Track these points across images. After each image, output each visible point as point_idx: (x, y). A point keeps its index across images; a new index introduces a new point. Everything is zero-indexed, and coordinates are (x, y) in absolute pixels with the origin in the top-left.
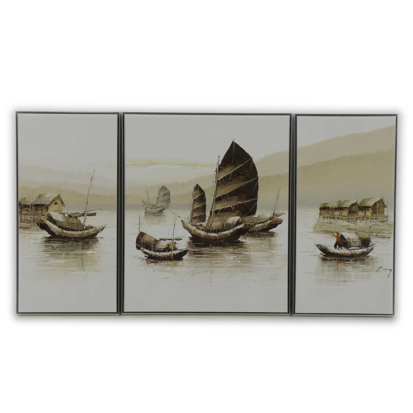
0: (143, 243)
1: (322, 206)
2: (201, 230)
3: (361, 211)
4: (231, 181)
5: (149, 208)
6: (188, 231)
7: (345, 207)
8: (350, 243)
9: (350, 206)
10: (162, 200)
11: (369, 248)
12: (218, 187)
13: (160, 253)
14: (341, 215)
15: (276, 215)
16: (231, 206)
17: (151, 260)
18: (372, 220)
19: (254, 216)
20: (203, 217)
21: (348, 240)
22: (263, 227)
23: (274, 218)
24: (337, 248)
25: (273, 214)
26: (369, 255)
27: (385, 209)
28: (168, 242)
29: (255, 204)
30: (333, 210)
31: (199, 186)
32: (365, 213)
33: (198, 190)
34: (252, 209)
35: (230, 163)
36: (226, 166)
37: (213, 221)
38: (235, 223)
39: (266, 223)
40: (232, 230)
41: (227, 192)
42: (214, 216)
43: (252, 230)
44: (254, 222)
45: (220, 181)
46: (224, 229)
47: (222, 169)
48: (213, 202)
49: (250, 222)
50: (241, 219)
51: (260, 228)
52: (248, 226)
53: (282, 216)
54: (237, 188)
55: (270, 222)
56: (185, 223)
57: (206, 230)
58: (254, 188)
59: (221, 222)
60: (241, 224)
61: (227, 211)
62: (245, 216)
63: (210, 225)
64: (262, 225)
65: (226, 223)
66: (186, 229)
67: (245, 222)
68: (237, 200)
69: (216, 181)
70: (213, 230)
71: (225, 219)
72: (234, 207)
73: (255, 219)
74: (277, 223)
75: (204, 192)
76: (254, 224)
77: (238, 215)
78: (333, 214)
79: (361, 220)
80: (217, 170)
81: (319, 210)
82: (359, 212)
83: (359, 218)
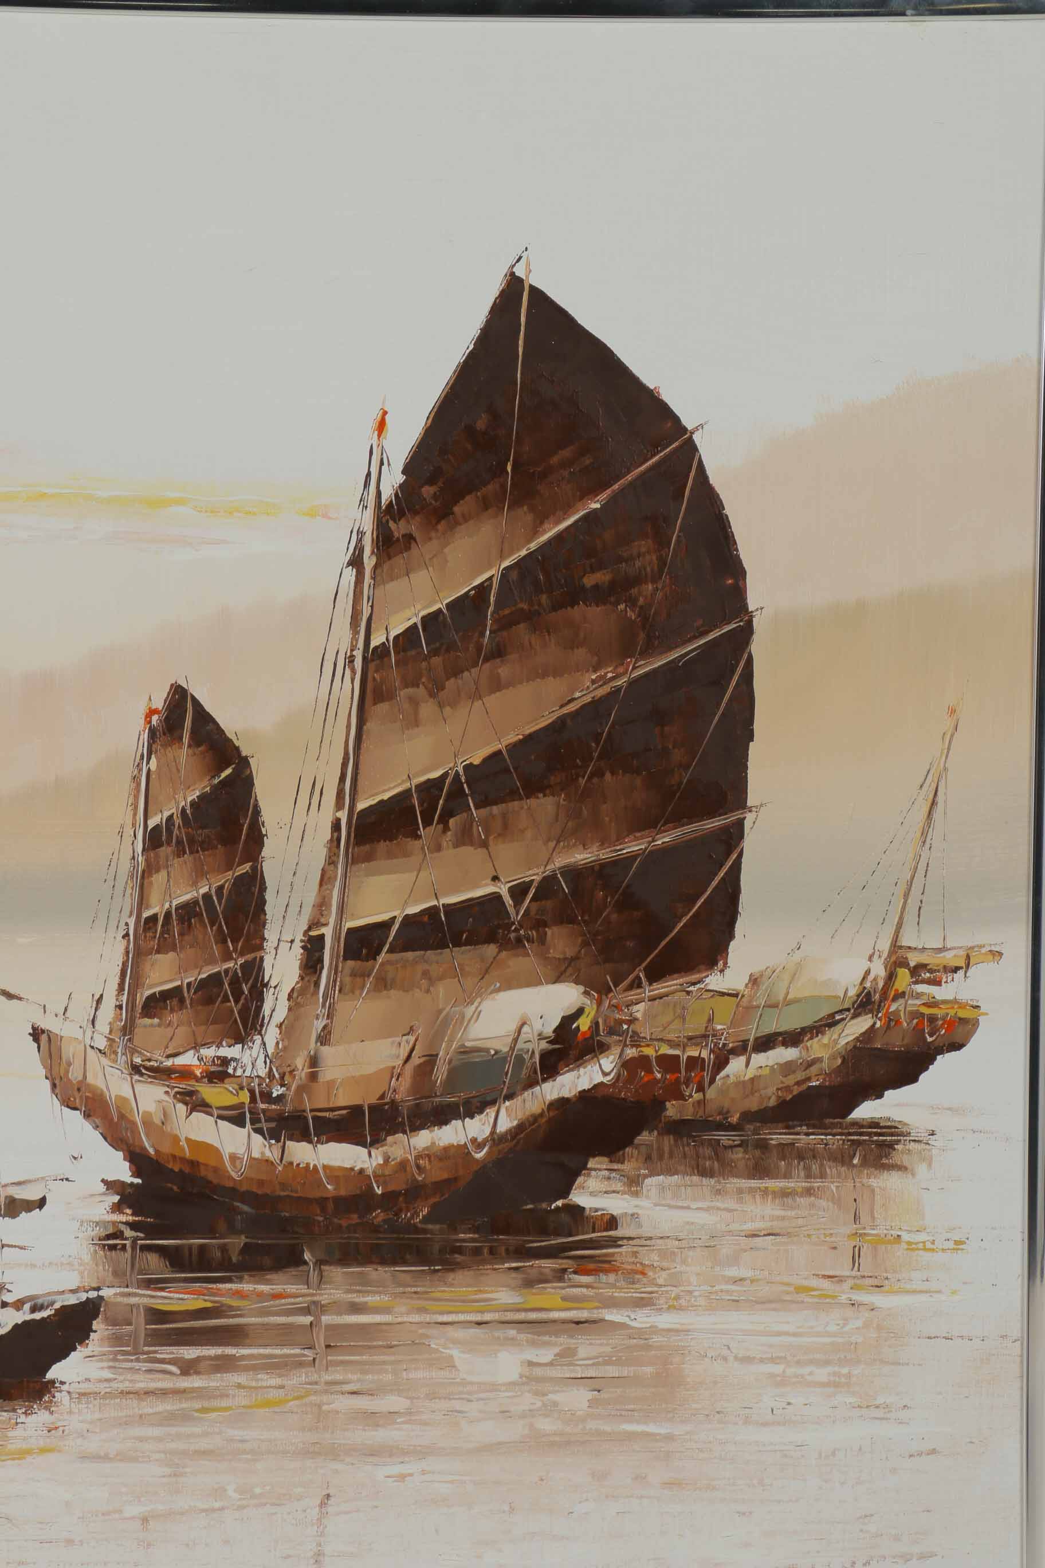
2: (222, 1117)
4: (498, 653)
6: (96, 1127)
12: (383, 708)
15: (916, 971)
16: (503, 890)
19: (715, 981)
20: (237, 994)
22: (800, 1075)
25: (890, 955)
29: (729, 864)
31: (195, 702)
33: (186, 740)
34: (691, 914)
35: (485, 484)
36: (453, 513)
37: (330, 1033)
38: (534, 1045)
39: (825, 1044)
40: (509, 1115)
41: (465, 761)
42: (338, 983)
43: (691, 1109)
44: (714, 1030)
45: (389, 651)
46: (433, 1103)
47: (409, 538)
48: (330, 857)
49: (680, 1032)
50: (593, 1009)
51: (765, 1088)
52: (659, 1072)
53: (967, 975)
54: (549, 716)
55: (857, 1035)
56: (71, 1050)
57: (264, 1111)
58: (717, 718)
59: (405, 1038)
60: (594, 1051)
61: (465, 936)
62: (631, 977)
63: (303, 1069)
64: (786, 1062)
65: (455, 1043)
66: (75, 1109)
67: (628, 1039)
68: (549, 840)
69: (352, 650)
70: (332, 1110)
71: (441, 1007)
72: (531, 896)
73: (725, 1010)
74: (925, 1039)
75: (246, 757)
76: (710, 1054)
77: (570, 970)
80: (362, 550)
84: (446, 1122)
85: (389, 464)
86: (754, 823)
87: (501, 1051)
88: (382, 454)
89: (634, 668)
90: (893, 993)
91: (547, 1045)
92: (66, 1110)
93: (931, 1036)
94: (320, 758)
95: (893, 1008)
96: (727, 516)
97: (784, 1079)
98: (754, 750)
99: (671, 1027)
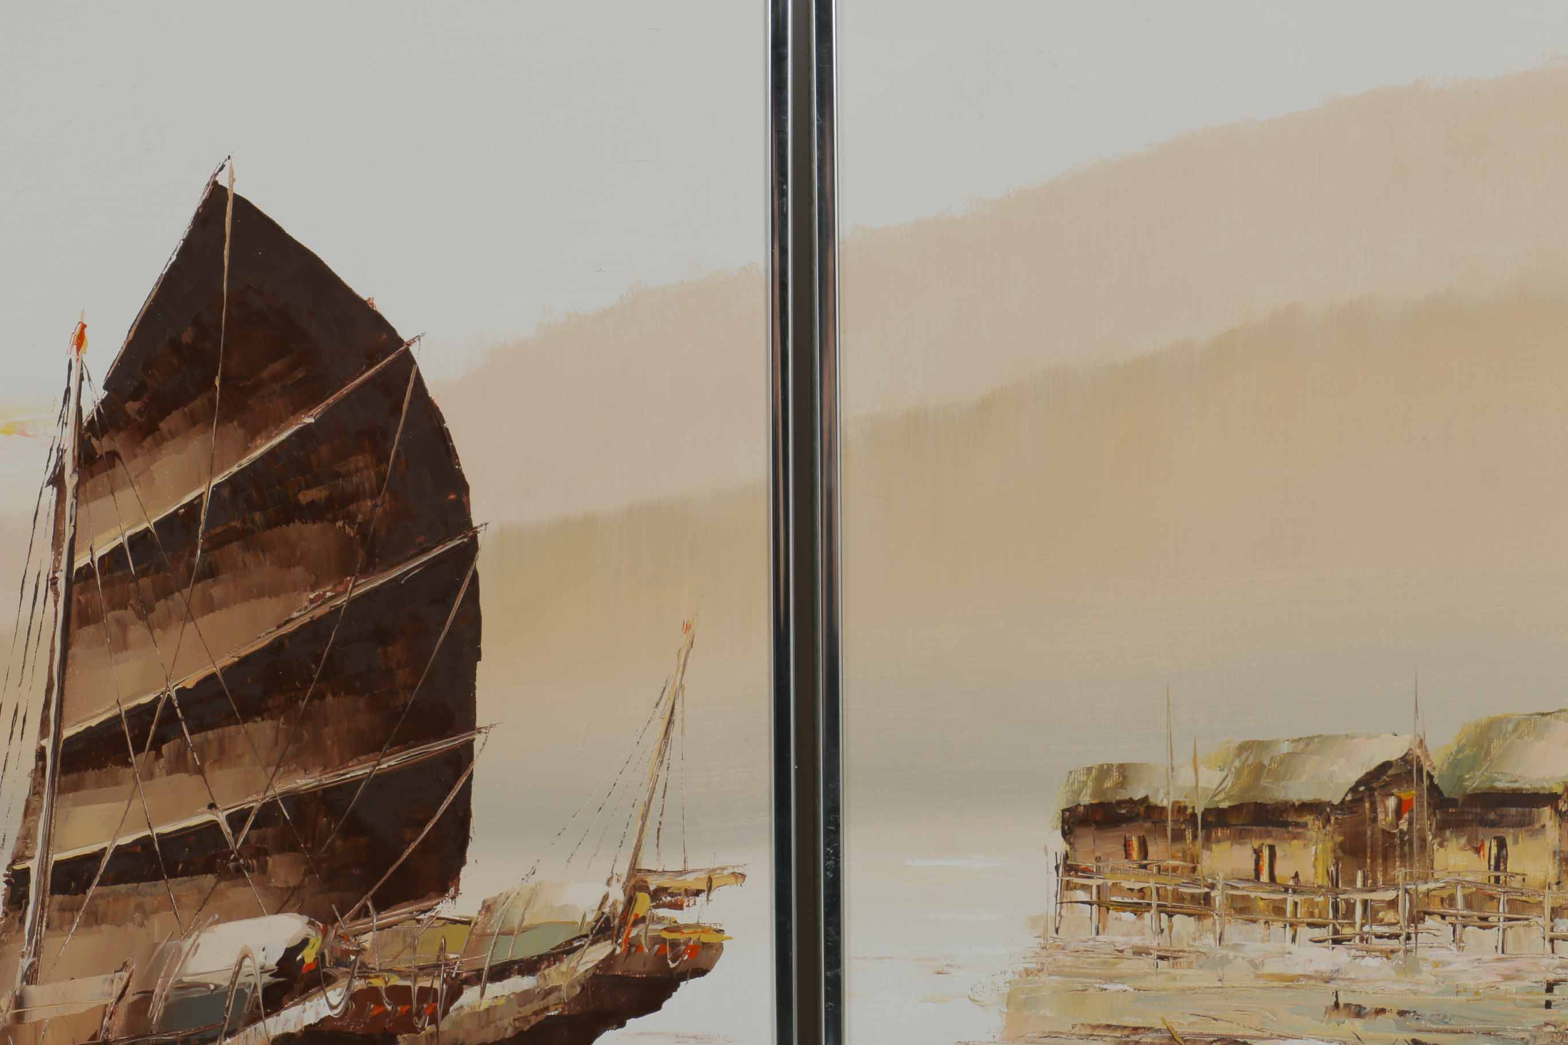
1: (1086, 799)
3: (1463, 841)
4: (210, 572)
7: (1308, 796)
9: (1354, 790)
12: (89, 631)
14: (1265, 877)
15: (656, 895)
16: (221, 818)
18: (1563, 926)
19: (446, 908)
22: (538, 1005)
23: (643, 919)
25: (630, 876)
29: (458, 786)
30: (1189, 834)
32: (1500, 861)
34: (419, 840)
35: (192, 398)
36: (158, 430)
37: (36, 971)
38: (256, 979)
39: (563, 972)
41: (177, 685)
42: (45, 919)
43: (424, 1041)
44: (446, 960)
45: (94, 573)
46: (149, 1041)
47: (113, 455)
48: (35, 787)
49: (411, 962)
50: (318, 940)
51: (500, 1019)
52: (389, 1005)
53: (710, 898)
54: (266, 637)
55: (596, 962)
58: (442, 636)
59: (117, 974)
60: (320, 984)
61: (181, 866)
62: (358, 906)
63: (8, 1010)
64: (522, 992)
65: (172, 978)
67: (356, 970)
68: (268, 765)
69: (54, 572)
71: (156, 941)
72: (251, 823)
74: (668, 965)
76: (443, 985)
77: (292, 902)
78: (1192, 865)
79: (1464, 927)
80: (62, 469)
81: (1059, 832)
82: (1435, 847)
83: (1437, 901)
85: (89, 379)
86: (484, 744)
87: (221, 986)
88: (82, 369)
89: (354, 587)
90: (632, 918)
91: (270, 978)
93: (674, 961)
94: (22, 684)
95: (634, 933)
96: (447, 429)
97: (521, 1009)
98: (482, 668)
99: (403, 956)
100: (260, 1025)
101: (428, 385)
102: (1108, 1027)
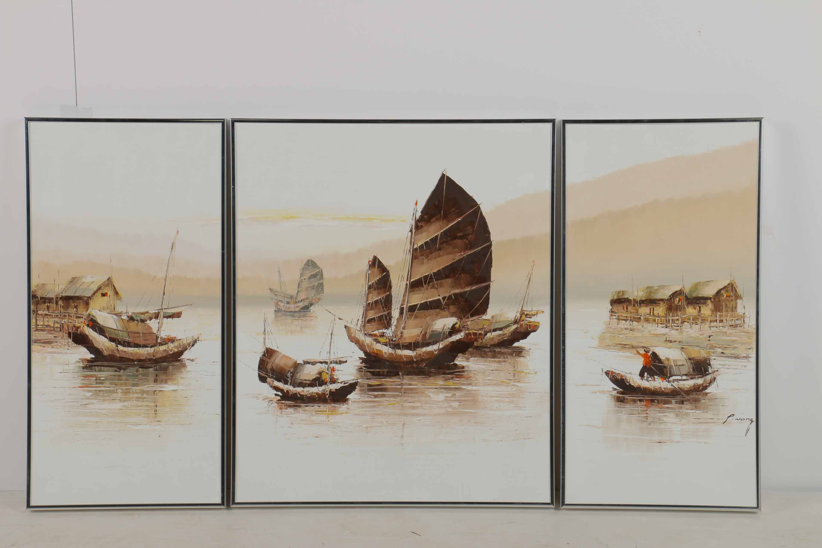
0: (272, 370)
1: (615, 298)
2: (383, 344)
3: (692, 307)
4: (440, 249)
5: (282, 302)
6: (357, 346)
7: (661, 298)
8: (670, 367)
9: (670, 296)
10: (307, 288)
11: (708, 378)
12: (416, 260)
13: (304, 388)
14: (652, 314)
15: (526, 315)
16: (441, 298)
17: (287, 402)
18: (712, 324)
19: (484, 317)
20: (386, 319)
21: (666, 363)
22: (502, 337)
23: (524, 320)
24: (645, 378)
25: (520, 312)
26: (707, 391)
27: (739, 301)
28: (319, 367)
29: (487, 293)
30: (636, 305)
31: (378, 260)
32: (700, 311)
33: (376, 267)
34: (479, 303)
35: (437, 215)
36: (431, 221)
37: (405, 327)
38: (447, 330)
39: (508, 331)
40: (442, 344)
41: (433, 272)
42: (407, 317)
43: (479, 344)
44: (484, 327)
45: (418, 249)
46: (426, 342)
47: (422, 226)
48: (405, 291)
49: (477, 328)
50: (459, 323)
51: (495, 340)
52: (473, 336)
53: (537, 316)
54: (450, 262)
55: (514, 329)
56: (352, 330)
57: (392, 343)
58: (485, 263)
59: (421, 328)
60: (459, 331)
61: (433, 308)
62: (467, 316)
63: (399, 335)
64: (499, 334)
65: (431, 330)
66: (353, 342)
67: (467, 329)
68: (450, 287)
69: (410, 249)
70: (405, 343)
71: (428, 322)
72: (446, 299)
73: (487, 323)
74: (528, 330)
75: (388, 271)
76: (483, 332)
77: (454, 315)
78: (637, 311)
79: (692, 324)
80: (412, 229)
81: (610, 304)
82: (687, 308)
83: (687, 319)
84: (429, 346)
85: (418, 212)
86: (492, 284)
87: (440, 331)
88: (416, 210)
89: (468, 253)
90: (521, 320)
91: (450, 330)
92: (352, 343)
93: (530, 329)
94: (403, 271)
95: (522, 323)
96: (487, 222)
97: (499, 338)
98: (492, 269)
99: (475, 327)
100: (448, 339)
101: (483, 213)
102: (620, 344)
